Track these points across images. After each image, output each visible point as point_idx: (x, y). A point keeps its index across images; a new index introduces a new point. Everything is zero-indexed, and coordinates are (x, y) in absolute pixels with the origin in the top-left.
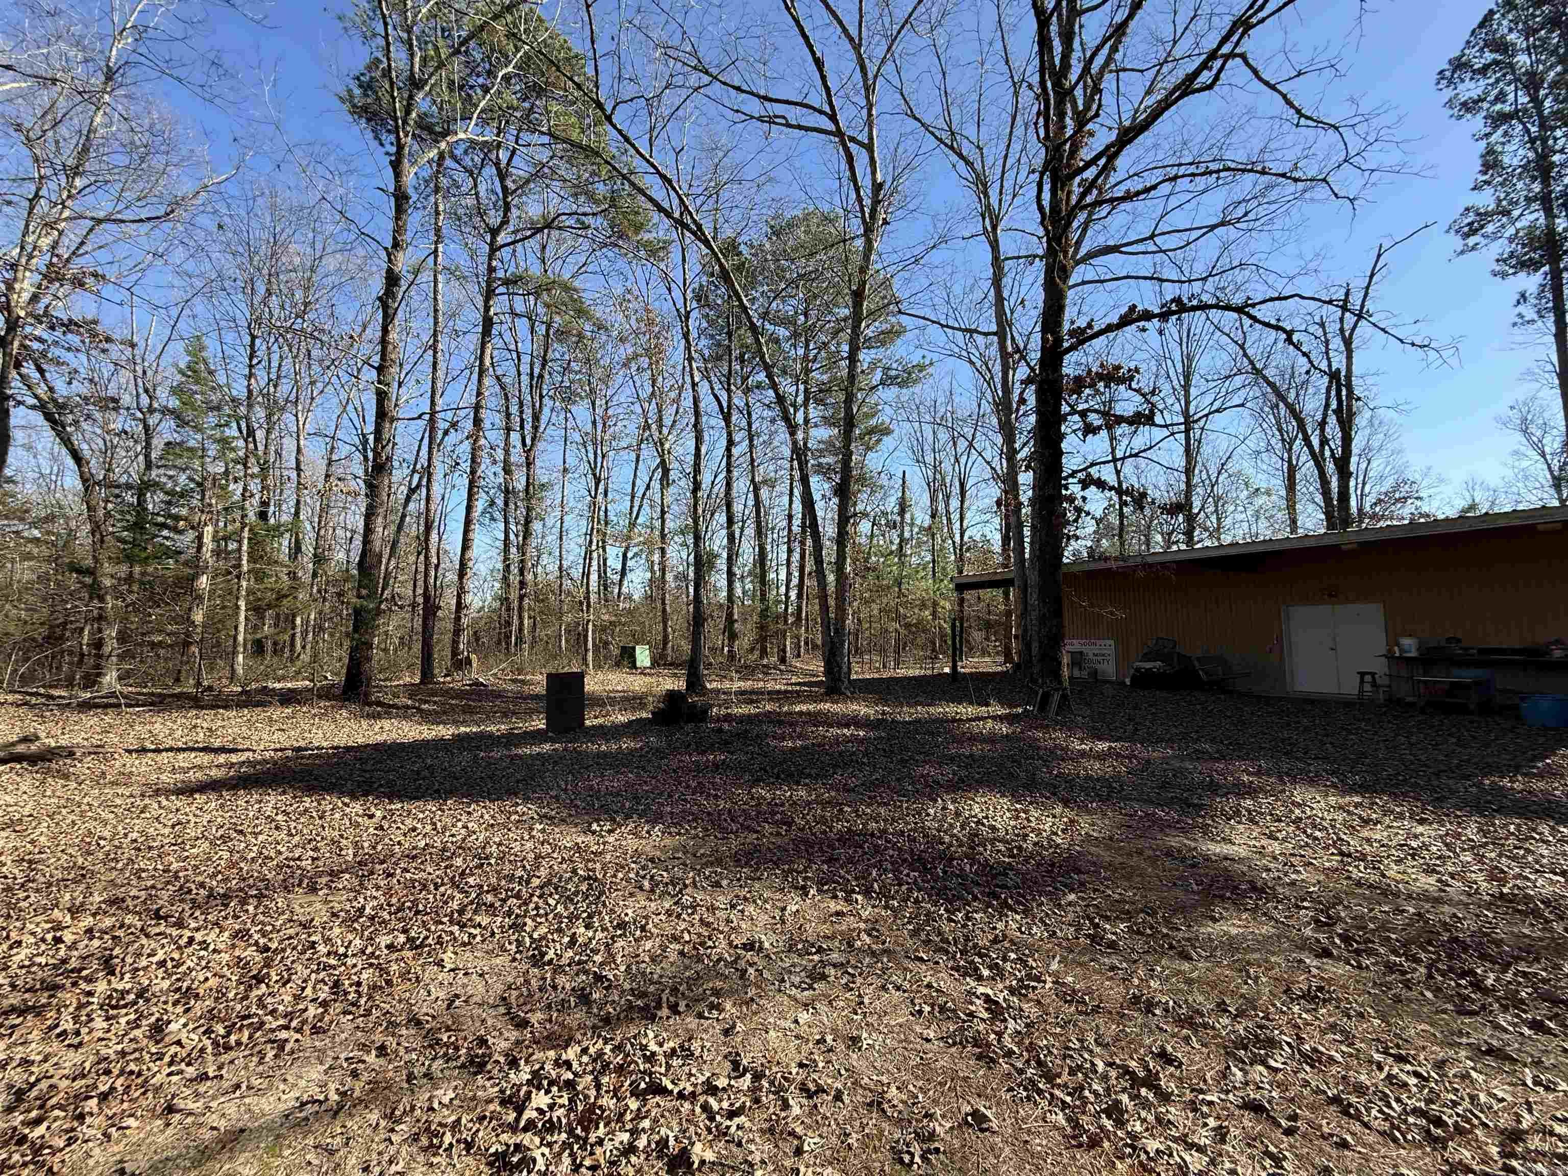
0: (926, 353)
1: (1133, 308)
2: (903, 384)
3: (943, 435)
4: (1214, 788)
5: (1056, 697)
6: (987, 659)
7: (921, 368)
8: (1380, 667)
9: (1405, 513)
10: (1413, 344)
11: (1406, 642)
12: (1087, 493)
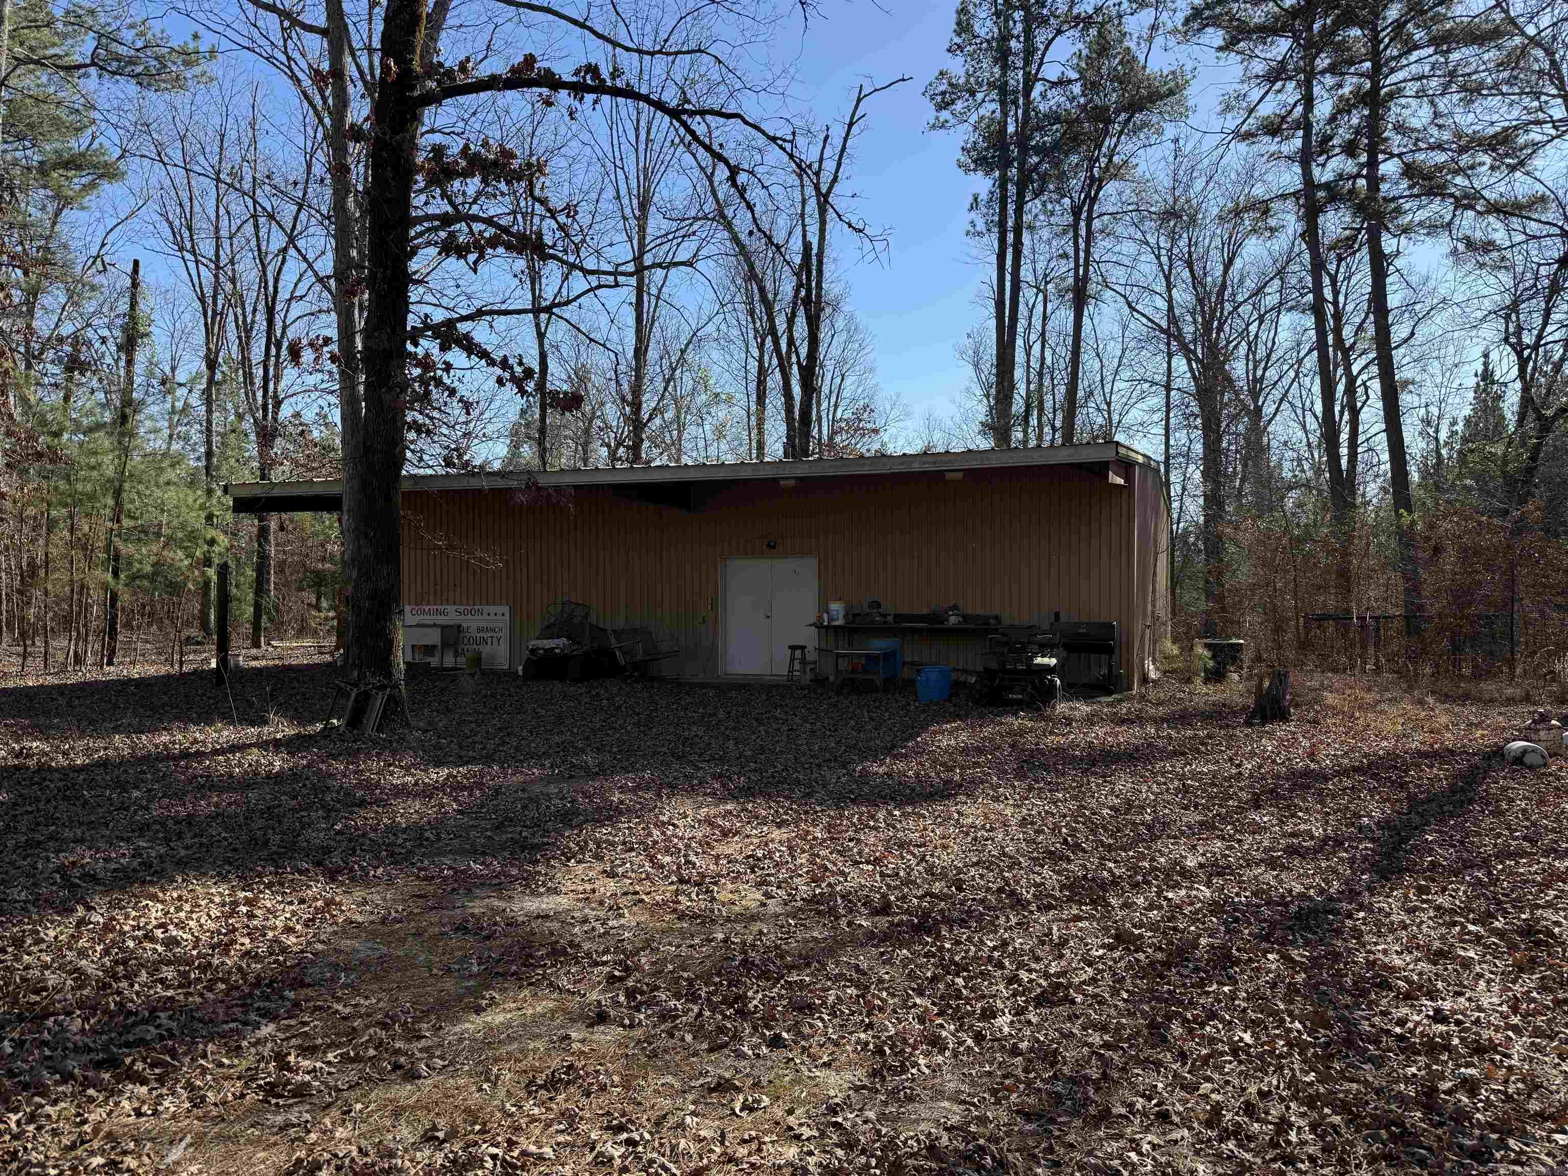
0: (202, 31)
1: (530, 60)
2: (144, 80)
3: (239, 207)
4: (568, 818)
5: (378, 702)
6: (307, 642)
7: (189, 57)
8: (809, 638)
9: (868, 446)
10: (850, 226)
11: (836, 607)
12: (450, 356)
